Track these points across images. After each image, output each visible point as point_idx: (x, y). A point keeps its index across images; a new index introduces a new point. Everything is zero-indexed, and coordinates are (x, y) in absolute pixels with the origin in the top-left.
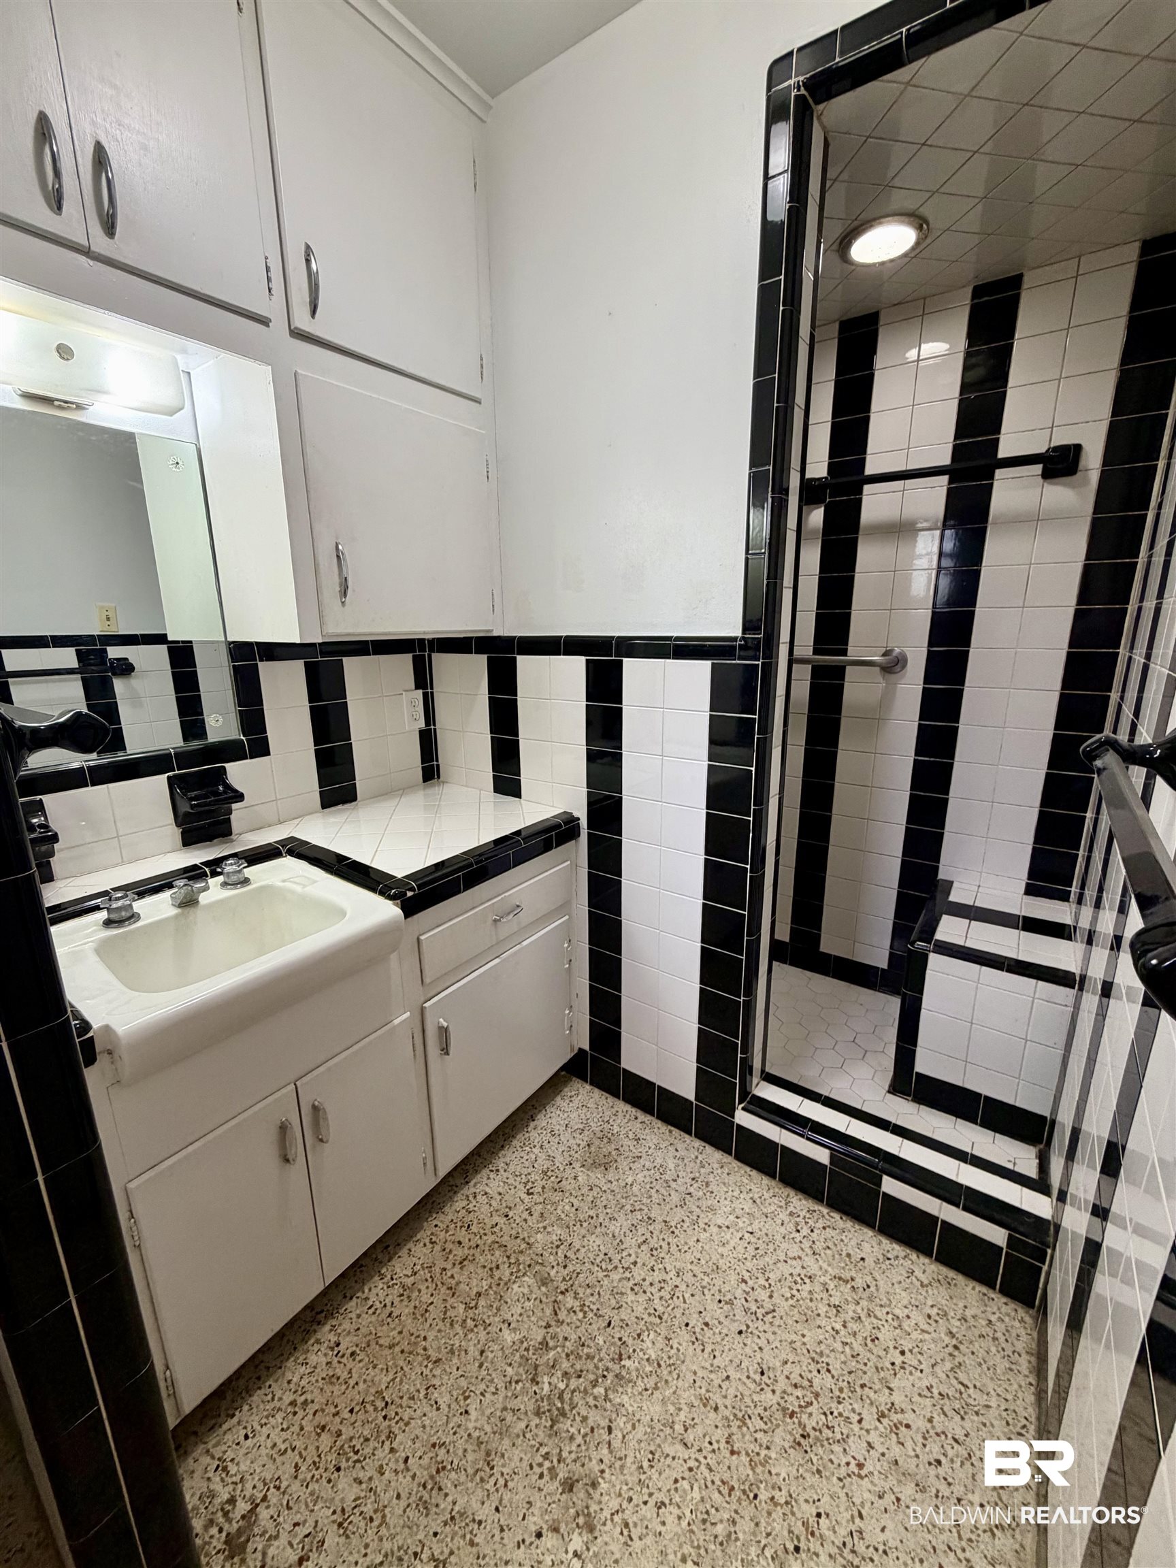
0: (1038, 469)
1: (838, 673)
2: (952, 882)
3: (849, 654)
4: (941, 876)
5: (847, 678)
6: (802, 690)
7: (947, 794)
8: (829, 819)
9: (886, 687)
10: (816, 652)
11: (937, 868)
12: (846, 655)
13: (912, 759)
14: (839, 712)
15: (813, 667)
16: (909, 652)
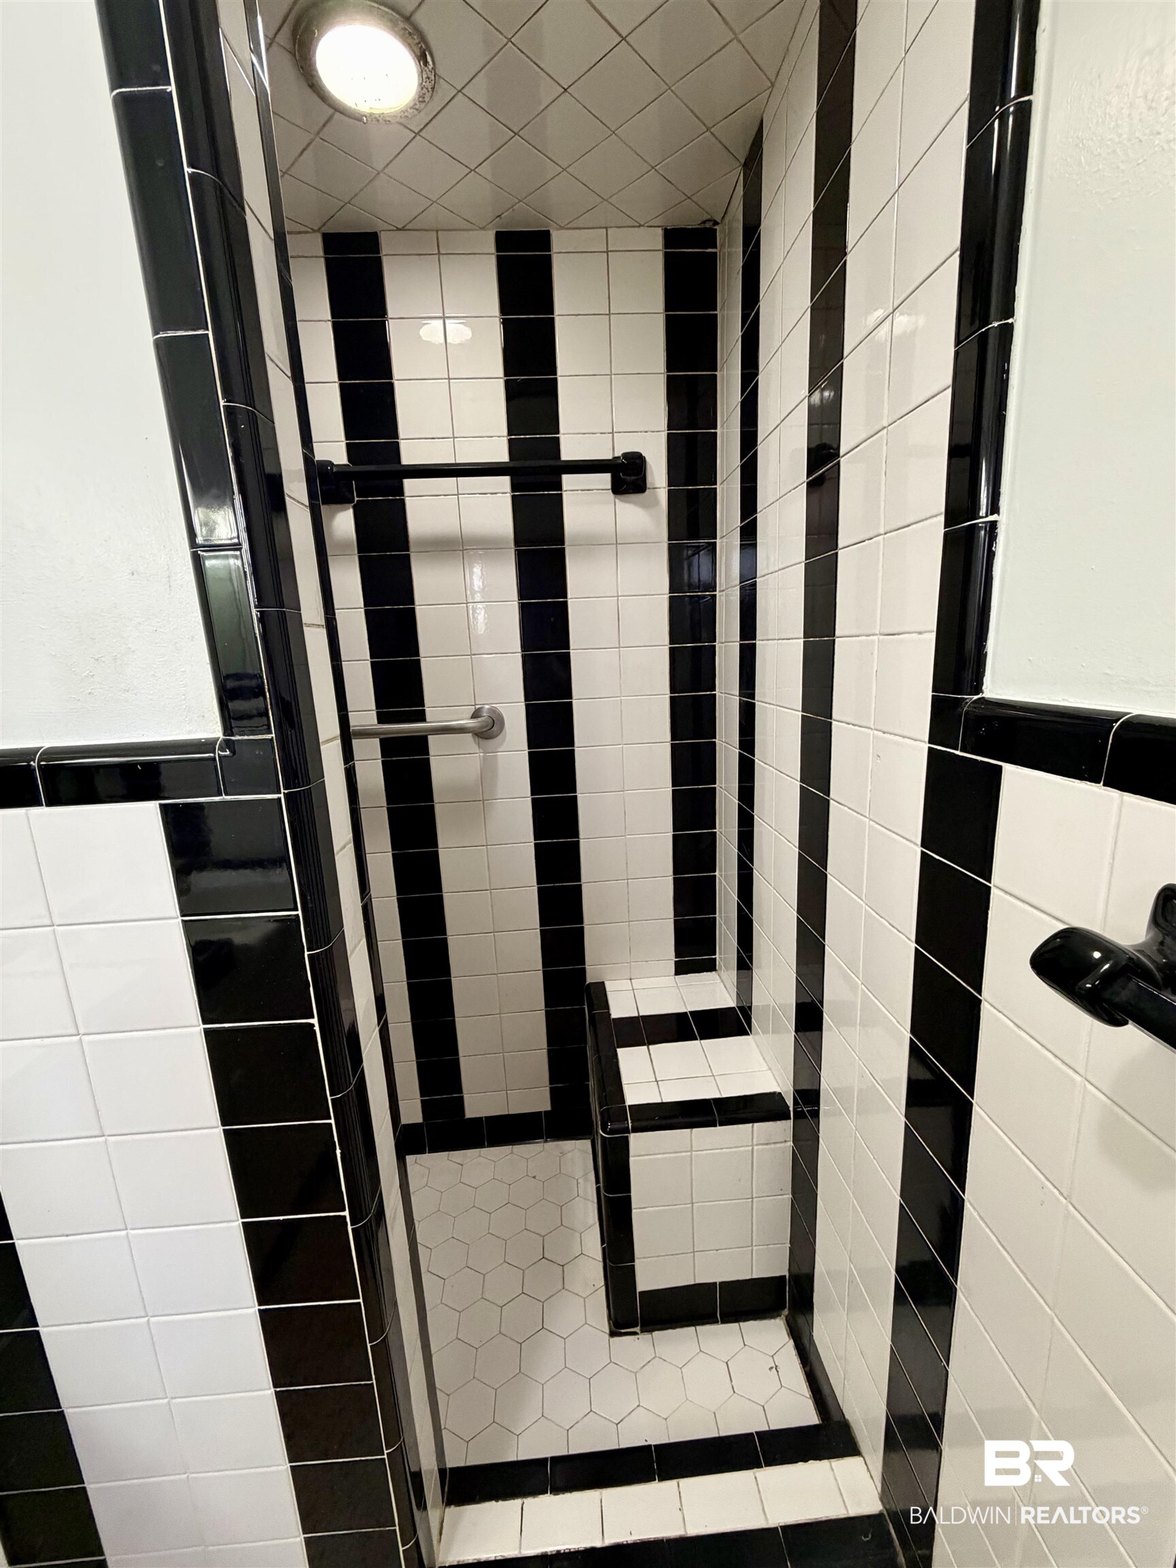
0: (605, 479)
1: (419, 744)
2: (603, 983)
3: (428, 717)
4: (590, 979)
5: (432, 751)
6: (372, 773)
7: (579, 880)
8: (444, 944)
9: (485, 759)
10: (382, 719)
11: (584, 970)
12: (423, 720)
13: (532, 844)
14: (430, 797)
15: (382, 741)
16: (501, 708)
